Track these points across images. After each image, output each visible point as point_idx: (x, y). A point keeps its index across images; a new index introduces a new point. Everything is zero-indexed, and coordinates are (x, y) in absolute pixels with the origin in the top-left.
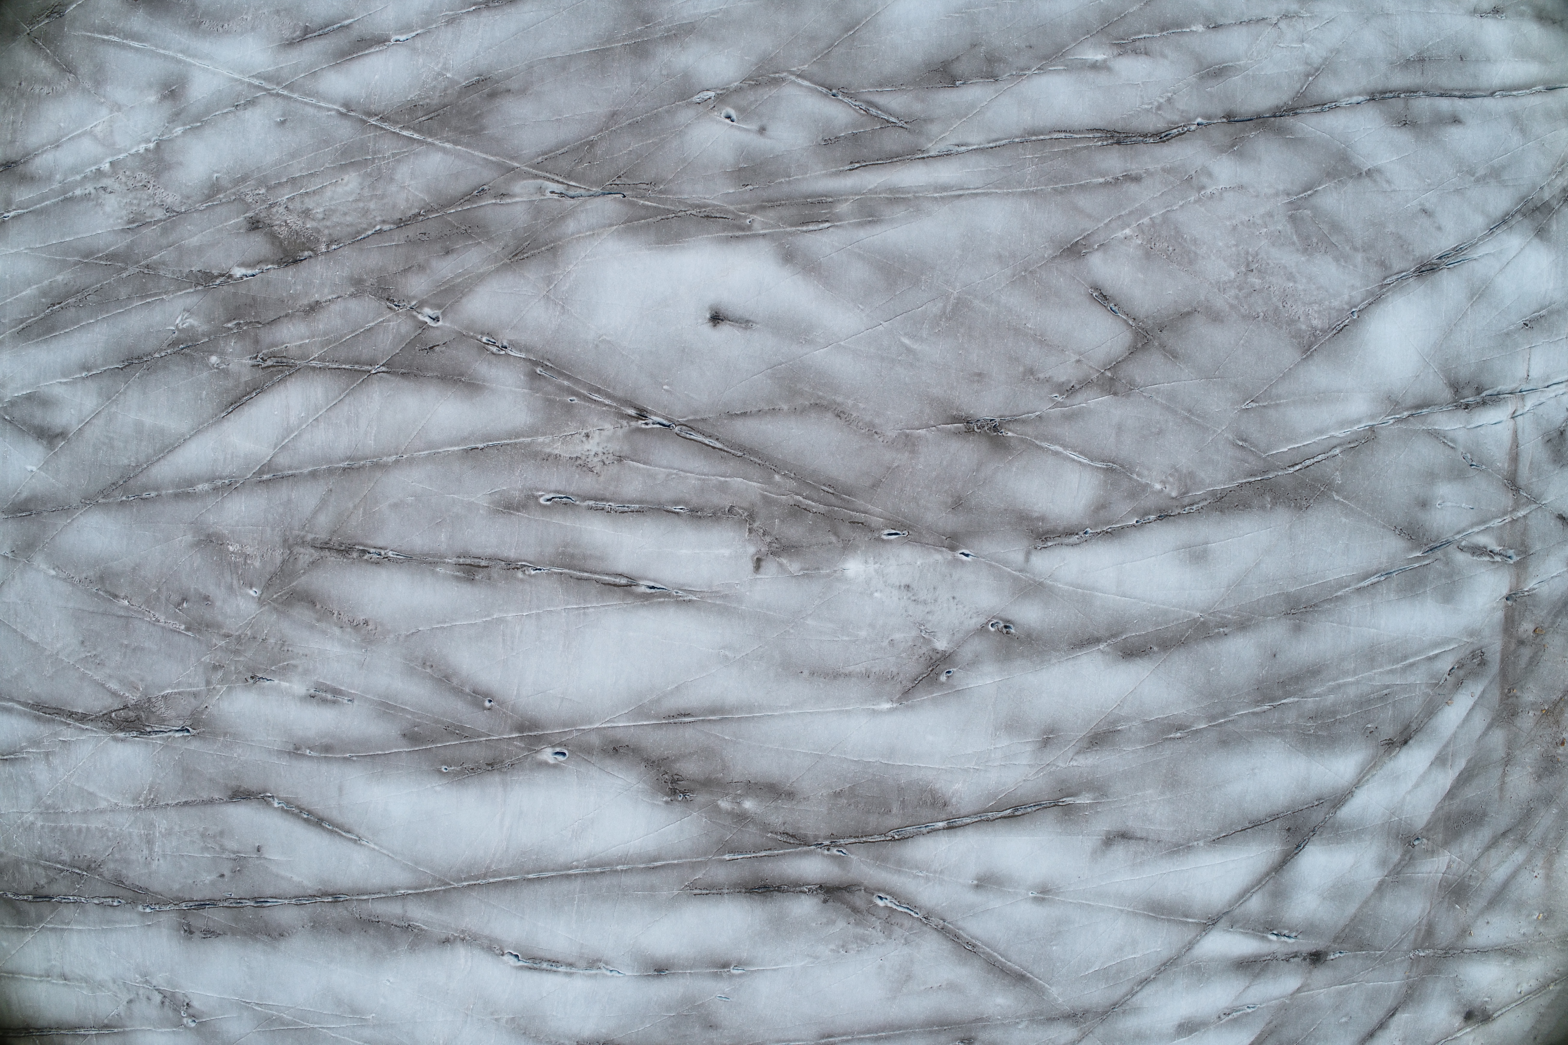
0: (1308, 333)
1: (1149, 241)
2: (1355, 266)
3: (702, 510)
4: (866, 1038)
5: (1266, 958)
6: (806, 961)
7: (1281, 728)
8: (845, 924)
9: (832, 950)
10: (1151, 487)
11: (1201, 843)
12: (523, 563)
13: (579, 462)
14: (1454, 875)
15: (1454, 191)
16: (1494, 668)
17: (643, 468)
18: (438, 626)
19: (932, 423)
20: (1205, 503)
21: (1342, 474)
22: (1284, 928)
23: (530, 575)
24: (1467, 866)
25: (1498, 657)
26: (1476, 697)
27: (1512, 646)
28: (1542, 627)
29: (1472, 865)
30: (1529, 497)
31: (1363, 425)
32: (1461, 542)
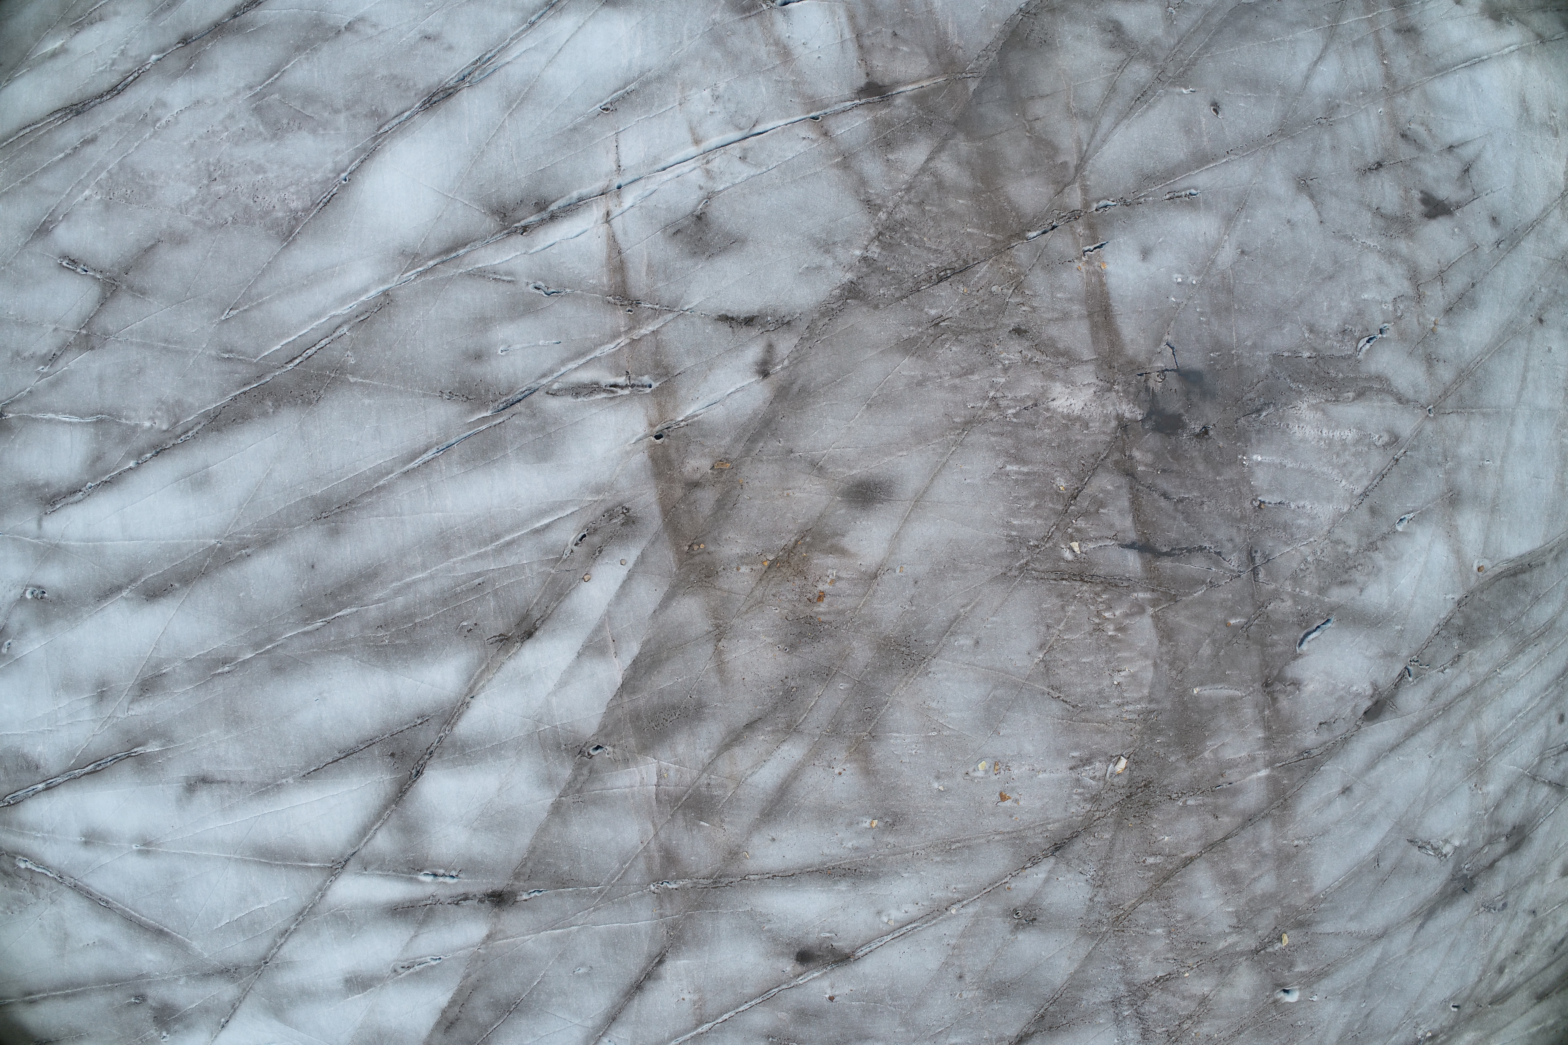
0: (287, 218)
1: (108, 194)
2: (338, 129)
5: (425, 903)
7: (344, 643)
10: (141, 426)
11: (291, 780)
14: (669, 786)
16: (655, 522)
20: (200, 427)
21: (354, 353)
24: (695, 773)
25: (656, 509)
26: (630, 564)
27: (678, 492)
28: (727, 459)
29: (704, 771)
30: (657, 307)
31: (373, 293)
32: (551, 385)
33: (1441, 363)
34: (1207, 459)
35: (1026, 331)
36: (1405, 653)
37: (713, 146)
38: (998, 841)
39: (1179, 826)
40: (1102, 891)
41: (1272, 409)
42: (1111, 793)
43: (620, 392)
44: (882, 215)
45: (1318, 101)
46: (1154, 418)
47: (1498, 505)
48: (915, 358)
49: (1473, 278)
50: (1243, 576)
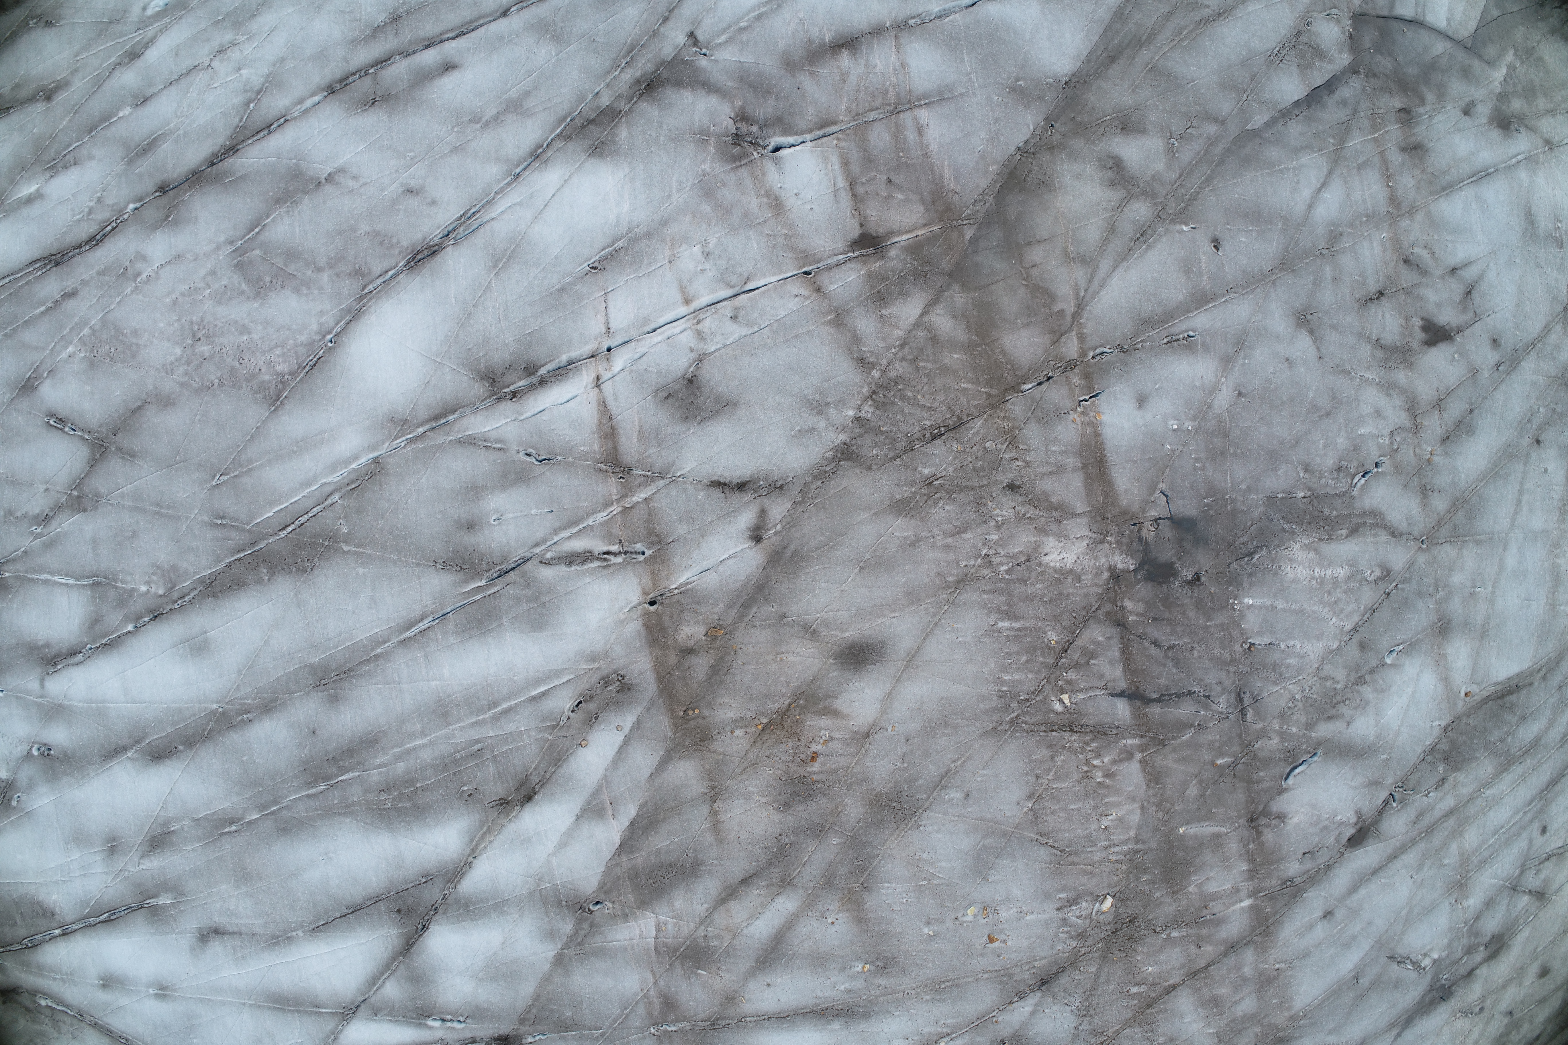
0: (274, 382)
1: (92, 351)
2: (321, 289)
7: (348, 806)
10: (137, 590)
11: (300, 934)
14: (667, 938)
15: (451, 151)
16: (650, 688)
20: (196, 592)
21: (347, 521)
22: (443, 1012)
24: (692, 926)
25: (650, 676)
26: (626, 730)
27: (673, 658)
28: (720, 626)
29: (701, 923)
30: (649, 474)
31: (363, 460)
32: (544, 554)
33: (1436, 493)
34: (1199, 605)
35: (1019, 487)
36: (1390, 780)
37: (704, 304)
38: (987, 979)
39: (1162, 957)
40: (1086, 1020)
41: (1264, 552)
42: (1096, 930)
43: (614, 560)
44: (876, 374)
45: (1321, 230)
46: (1146, 567)
47: (1487, 631)
48: (908, 519)
49: (1471, 404)
50: (1231, 717)
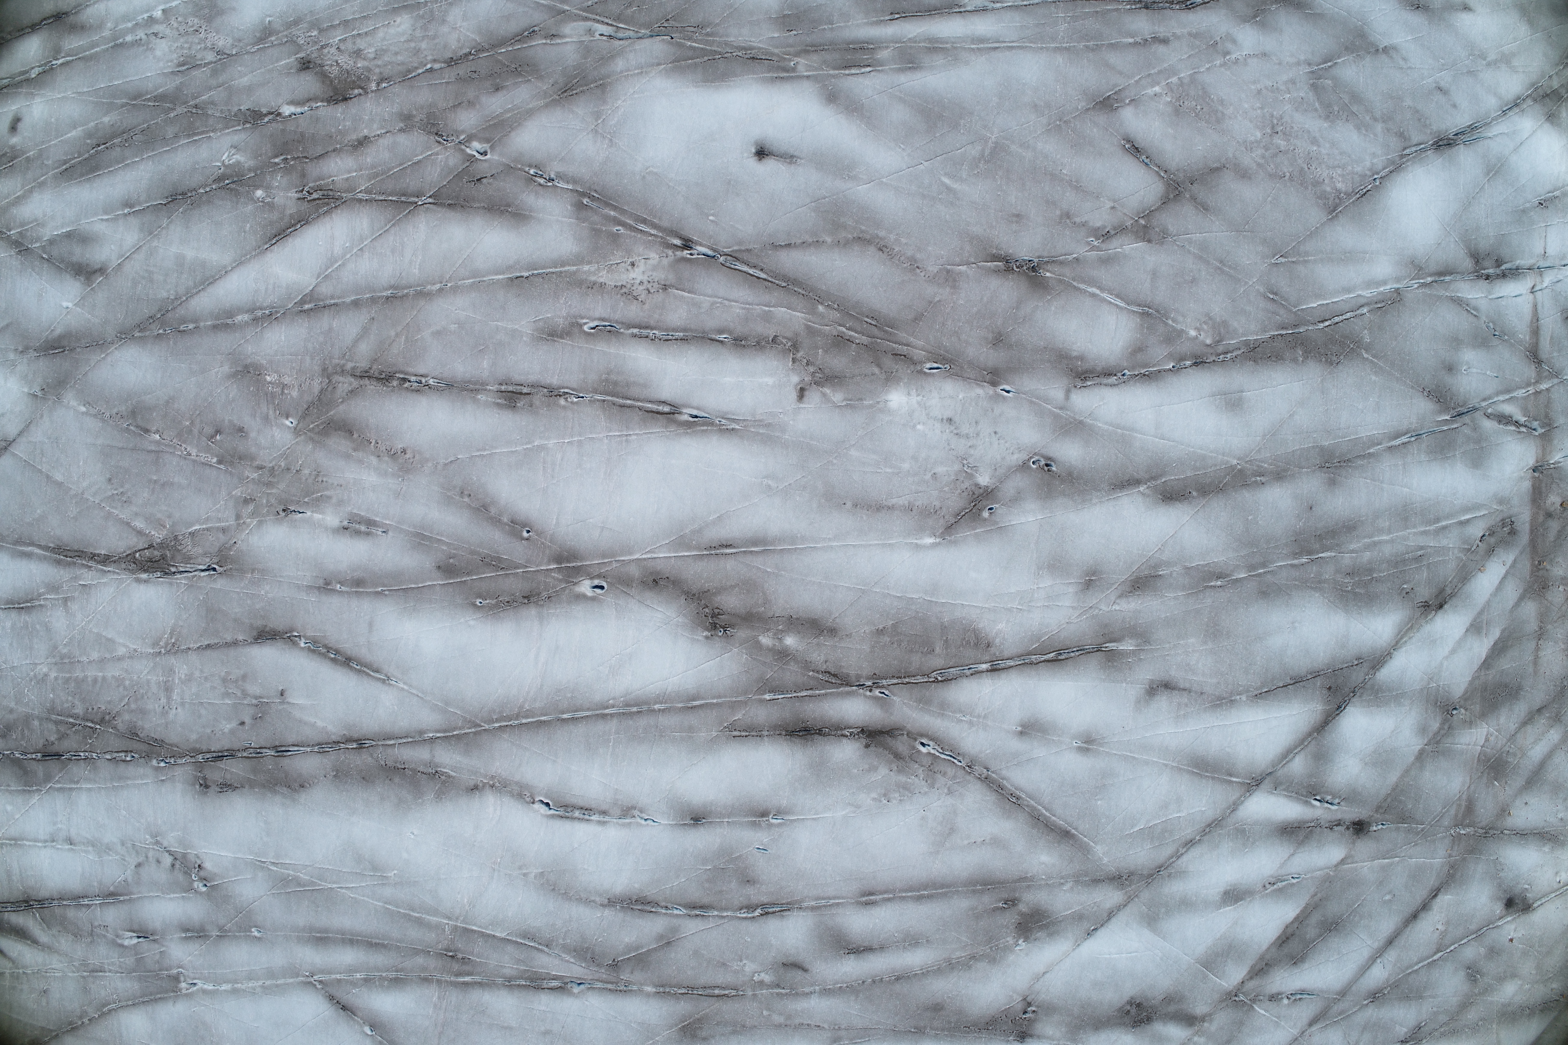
0: (1333, 195)
1: (1178, 99)
2: (1375, 135)
3: (746, 339)
4: (908, 897)
5: (1309, 824)
6: (847, 811)
7: (1320, 582)
8: (887, 771)
9: (874, 799)
10: (1187, 333)
11: (1244, 698)
12: (566, 390)
13: (624, 290)
14: (1492, 749)
15: (1467, 72)
16: (1524, 538)
17: (688, 297)
18: (478, 454)
19: (973, 260)
20: (1239, 352)
21: (1370, 333)
22: (1327, 793)
23: (572, 403)
24: (1504, 741)
25: (1528, 528)
26: (1508, 566)
27: (1542, 518)
29: (1509, 740)
30: (1552, 371)
31: (1390, 287)
32: (1488, 409)
43: (1522, 429)
